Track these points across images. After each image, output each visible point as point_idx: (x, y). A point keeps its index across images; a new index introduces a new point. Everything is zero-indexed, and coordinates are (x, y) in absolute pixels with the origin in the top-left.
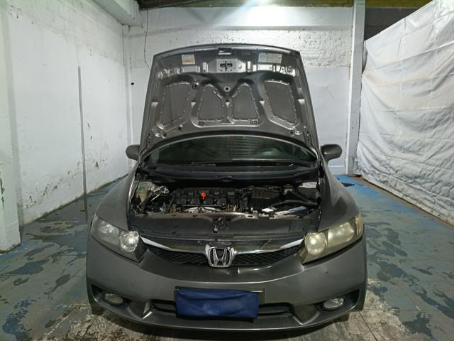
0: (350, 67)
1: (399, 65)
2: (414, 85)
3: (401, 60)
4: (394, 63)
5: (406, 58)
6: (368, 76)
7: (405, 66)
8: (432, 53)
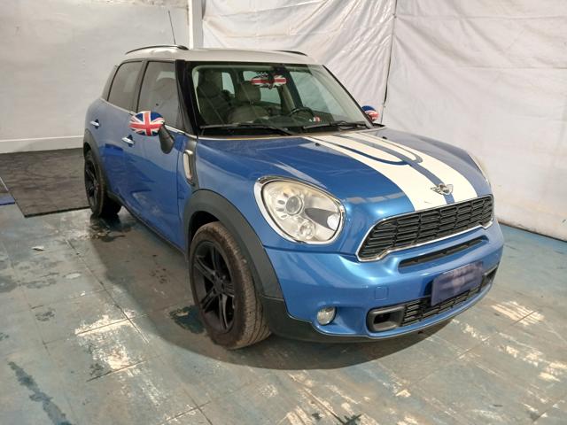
0: (188, 10)
1: (253, 16)
2: (274, 40)
3: (255, 11)
4: (247, 14)
5: (260, 10)
6: (212, 23)
7: (260, 18)
8: (290, 10)
